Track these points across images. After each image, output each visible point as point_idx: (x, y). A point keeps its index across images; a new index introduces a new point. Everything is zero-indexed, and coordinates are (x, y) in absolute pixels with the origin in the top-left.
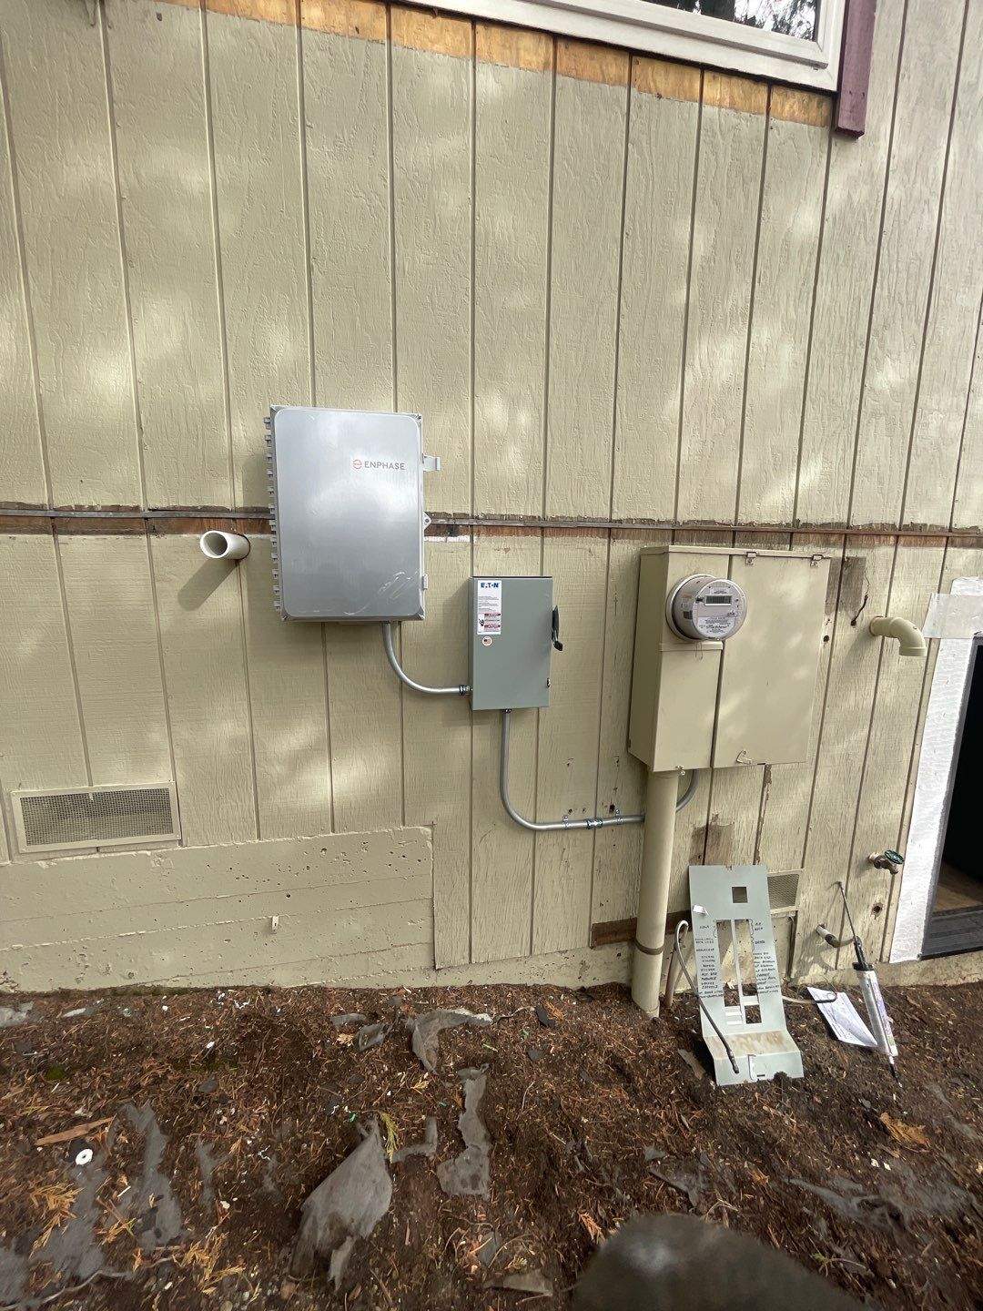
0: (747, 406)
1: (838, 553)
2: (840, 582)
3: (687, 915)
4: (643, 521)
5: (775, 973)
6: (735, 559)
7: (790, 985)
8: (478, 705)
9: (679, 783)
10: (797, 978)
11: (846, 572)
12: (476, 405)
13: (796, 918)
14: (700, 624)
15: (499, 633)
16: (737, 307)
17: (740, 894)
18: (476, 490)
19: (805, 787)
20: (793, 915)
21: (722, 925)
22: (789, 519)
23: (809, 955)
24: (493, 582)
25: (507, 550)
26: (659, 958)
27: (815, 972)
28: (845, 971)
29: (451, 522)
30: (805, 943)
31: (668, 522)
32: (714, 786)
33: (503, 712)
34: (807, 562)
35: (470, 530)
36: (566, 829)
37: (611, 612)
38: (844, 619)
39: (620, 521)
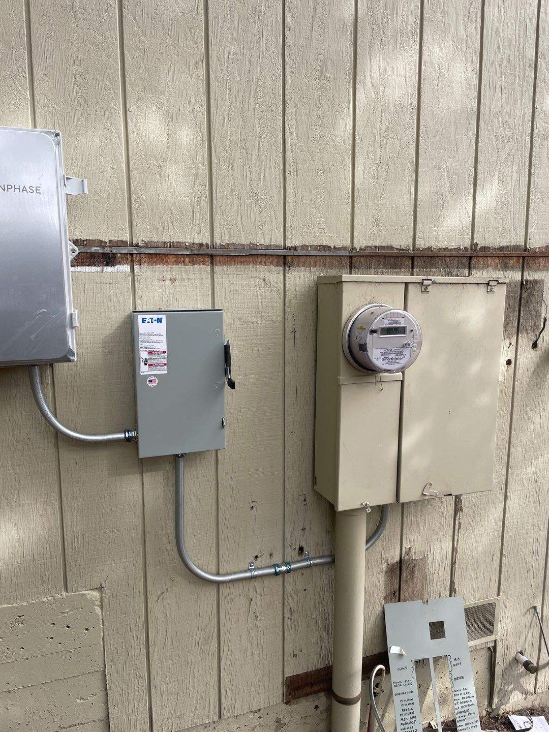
0: (422, 127)
1: (516, 276)
2: (520, 305)
3: (382, 657)
4: (319, 248)
5: (475, 709)
6: (410, 287)
7: (491, 715)
8: (145, 451)
9: (367, 523)
10: (498, 708)
11: (525, 295)
12: (129, 120)
13: (495, 647)
14: (376, 356)
15: (166, 372)
16: (407, 24)
17: (437, 630)
18: (134, 215)
19: (496, 512)
20: (491, 645)
21: (421, 664)
22: (468, 243)
23: (508, 683)
24: (155, 317)
25: (173, 280)
26: (357, 709)
27: (516, 700)
28: (544, 694)
29: (107, 250)
30: (505, 672)
31: (345, 248)
32: (405, 519)
33: (177, 457)
34: (483, 288)
35: (131, 259)
36: (252, 578)
37: (290, 343)
38: (525, 341)
39: (295, 248)
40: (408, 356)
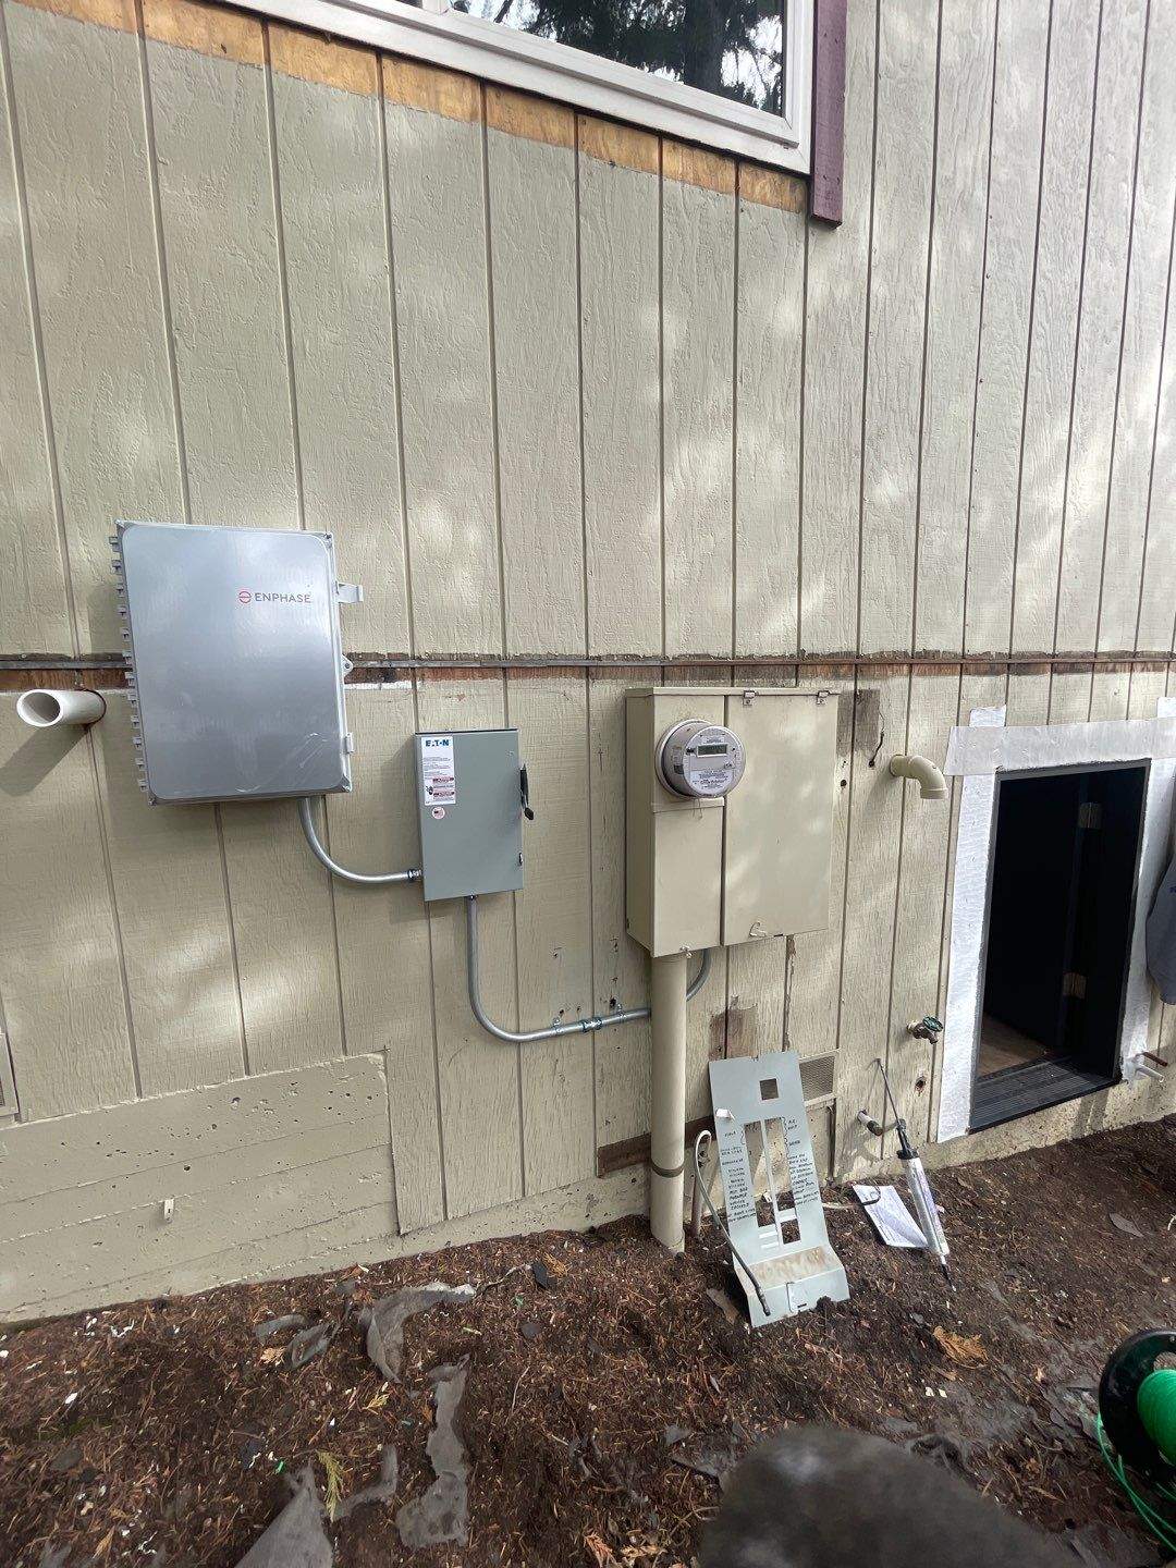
0: (738, 521)
1: (850, 686)
2: (854, 718)
3: (708, 1122)
4: (626, 657)
5: (813, 1178)
6: (730, 699)
7: (833, 1185)
8: (432, 893)
9: (689, 969)
10: (840, 1176)
11: (859, 707)
12: (409, 519)
13: (834, 1107)
14: (694, 780)
15: (454, 802)
16: (718, 408)
17: (769, 1089)
18: (416, 624)
19: (833, 955)
20: (830, 1104)
21: (751, 1128)
22: (794, 650)
23: (851, 1148)
24: (441, 739)
25: (460, 697)
26: (680, 1180)
27: (860, 1167)
28: (892, 1159)
29: (386, 664)
30: (846, 1135)
31: (655, 657)
32: (730, 964)
33: (468, 899)
34: (811, 701)
35: (412, 674)
36: (557, 1036)
37: (595, 767)
38: (861, 759)
39: (599, 658)
40: (729, 779)
